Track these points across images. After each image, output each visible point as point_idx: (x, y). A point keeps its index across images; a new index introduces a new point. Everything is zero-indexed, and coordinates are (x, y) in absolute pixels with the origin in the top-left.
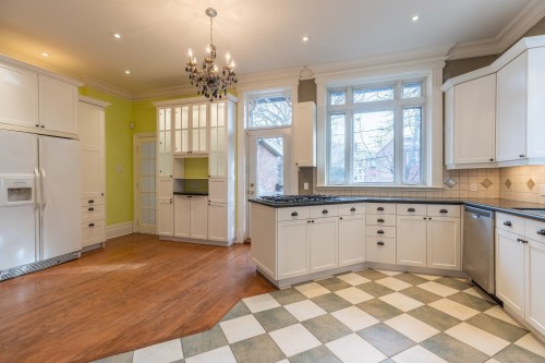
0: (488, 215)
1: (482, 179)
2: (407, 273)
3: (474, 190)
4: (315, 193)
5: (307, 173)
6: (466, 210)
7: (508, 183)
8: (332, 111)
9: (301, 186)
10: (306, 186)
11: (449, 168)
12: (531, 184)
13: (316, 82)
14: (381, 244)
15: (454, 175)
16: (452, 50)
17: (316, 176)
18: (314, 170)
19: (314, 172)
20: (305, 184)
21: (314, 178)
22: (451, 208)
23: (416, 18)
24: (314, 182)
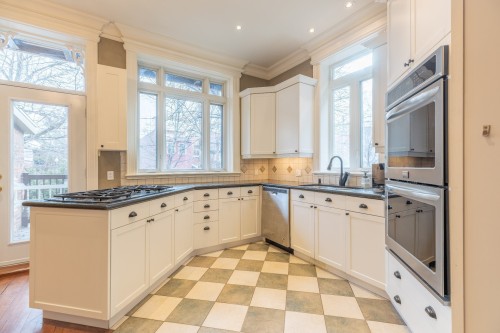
0: (285, 192)
1: (260, 166)
2: (227, 249)
3: (258, 174)
4: (124, 184)
5: (111, 159)
6: (264, 189)
7: (275, 169)
8: (142, 89)
9: (102, 176)
10: (111, 175)
11: (244, 157)
12: (290, 169)
13: (125, 47)
14: (207, 229)
15: (246, 163)
16: (246, 66)
17: (126, 163)
18: (122, 154)
19: (122, 158)
20: (109, 172)
21: (122, 165)
22: (254, 189)
23: (239, 28)
24: (122, 169)
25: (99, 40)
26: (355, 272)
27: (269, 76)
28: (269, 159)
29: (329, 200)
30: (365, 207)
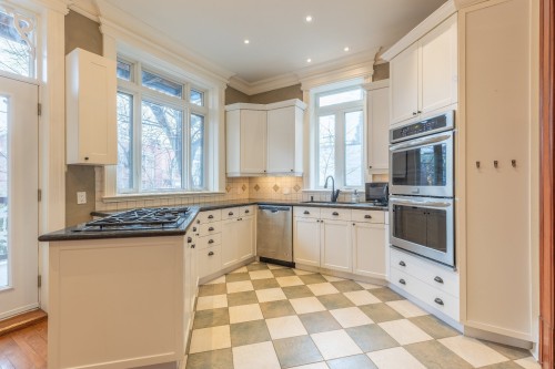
0: (288, 209)
1: (242, 185)
2: (227, 273)
3: (241, 194)
4: (100, 208)
6: (260, 208)
7: (257, 188)
9: (70, 198)
10: (82, 198)
11: (229, 175)
12: (276, 188)
13: (104, 29)
14: (211, 254)
15: (230, 181)
16: (231, 78)
17: (102, 181)
18: (97, 170)
19: (97, 174)
20: (79, 194)
21: (97, 184)
22: (250, 208)
23: (247, 42)
24: (97, 189)
25: (67, 12)
26: (360, 271)
27: (250, 92)
28: (250, 178)
29: (336, 214)
30: (370, 217)
